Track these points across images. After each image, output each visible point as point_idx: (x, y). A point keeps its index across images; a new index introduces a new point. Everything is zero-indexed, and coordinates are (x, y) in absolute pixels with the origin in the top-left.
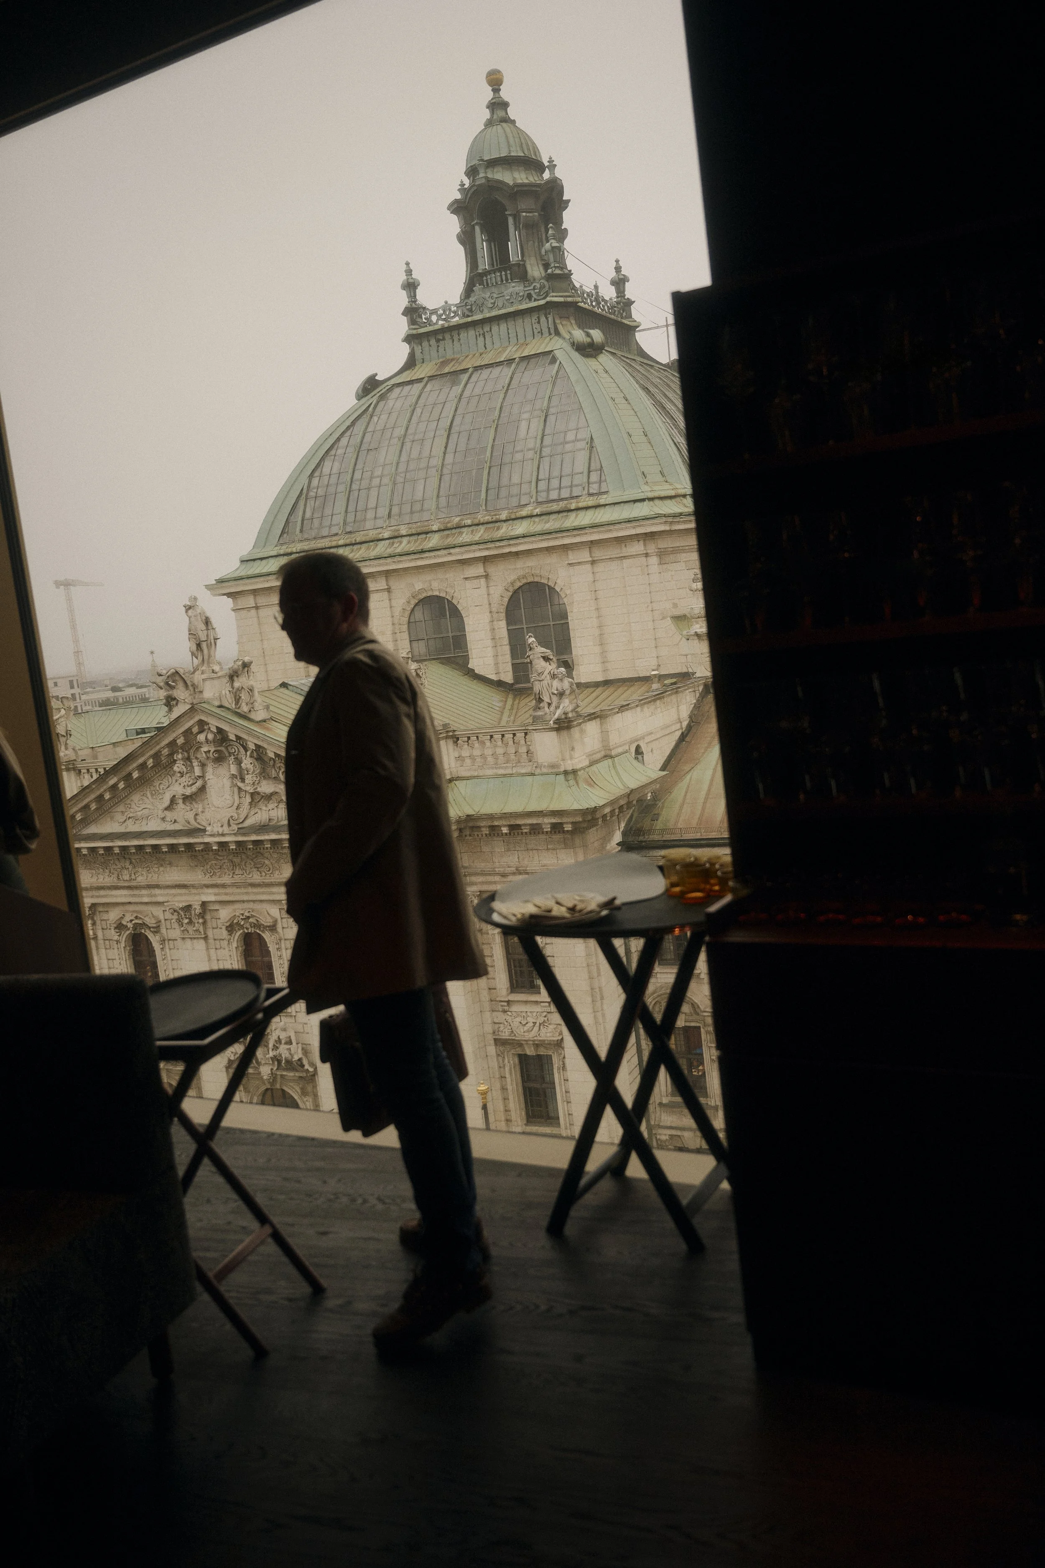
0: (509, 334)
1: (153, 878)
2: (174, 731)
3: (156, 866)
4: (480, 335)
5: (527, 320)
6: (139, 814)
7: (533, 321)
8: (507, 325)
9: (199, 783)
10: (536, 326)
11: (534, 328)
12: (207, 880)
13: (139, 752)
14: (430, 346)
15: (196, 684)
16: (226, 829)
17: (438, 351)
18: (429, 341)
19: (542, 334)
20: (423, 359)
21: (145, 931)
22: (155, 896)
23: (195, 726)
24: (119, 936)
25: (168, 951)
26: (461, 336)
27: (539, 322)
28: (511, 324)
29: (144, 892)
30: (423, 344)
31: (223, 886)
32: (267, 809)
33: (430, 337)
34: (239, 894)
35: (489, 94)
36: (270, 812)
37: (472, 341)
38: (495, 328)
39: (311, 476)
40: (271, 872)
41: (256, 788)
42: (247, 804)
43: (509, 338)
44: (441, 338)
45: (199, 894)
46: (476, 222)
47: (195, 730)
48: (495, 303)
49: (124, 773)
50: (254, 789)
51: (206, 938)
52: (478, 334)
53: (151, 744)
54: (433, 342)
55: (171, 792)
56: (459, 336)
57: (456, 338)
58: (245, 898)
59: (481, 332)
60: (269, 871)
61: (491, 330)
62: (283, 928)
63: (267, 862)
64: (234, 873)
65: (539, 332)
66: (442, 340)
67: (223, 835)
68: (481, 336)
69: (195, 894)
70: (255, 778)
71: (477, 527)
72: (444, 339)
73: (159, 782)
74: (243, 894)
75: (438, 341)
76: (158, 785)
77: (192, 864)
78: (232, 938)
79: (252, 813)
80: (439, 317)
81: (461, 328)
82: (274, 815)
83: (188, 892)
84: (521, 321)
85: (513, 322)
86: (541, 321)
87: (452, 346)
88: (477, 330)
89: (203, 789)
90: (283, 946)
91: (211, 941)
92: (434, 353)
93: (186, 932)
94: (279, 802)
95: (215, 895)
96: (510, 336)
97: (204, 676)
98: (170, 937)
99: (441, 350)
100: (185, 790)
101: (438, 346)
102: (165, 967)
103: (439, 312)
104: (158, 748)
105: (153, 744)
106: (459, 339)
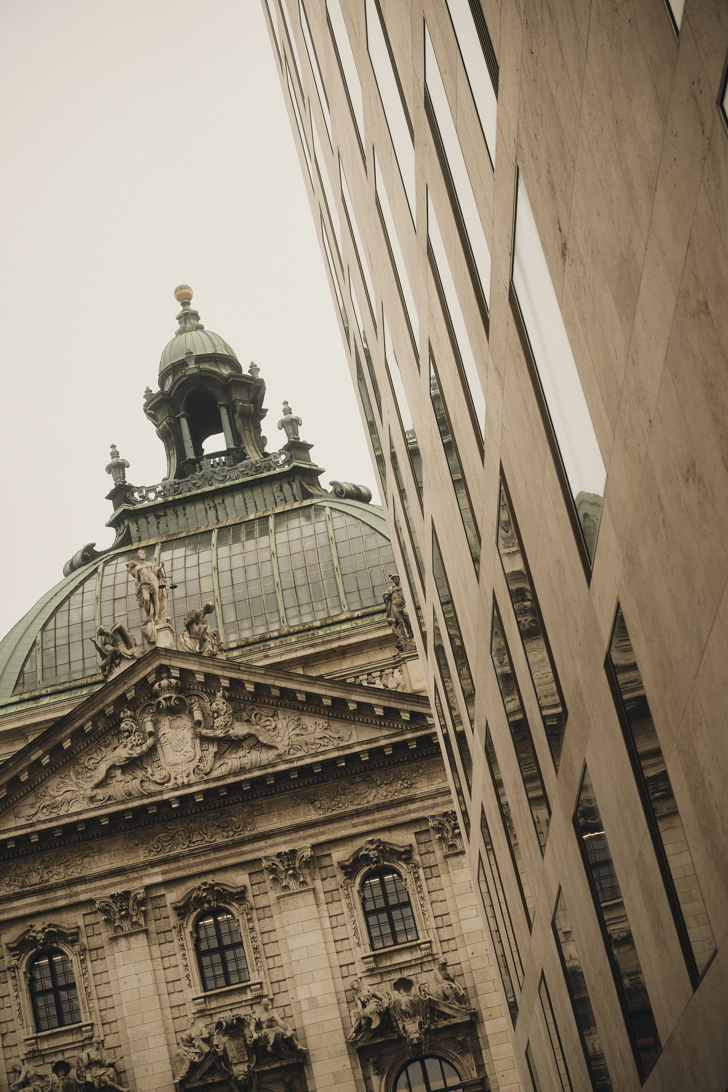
0: (246, 504)
1: (75, 873)
2: (125, 683)
3: (79, 858)
4: (210, 508)
5: (267, 490)
6: (59, 799)
7: (275, 489)
8: (244, 496)
9: (150, 741)
10: (279, 493)
11: (276, 496)
12: (152, 857)
13: (79, 713)
14: (148, 523)
15: (150, 634)
16: (193, 778)
17: (158, 528)
18: (146, 518)
19: (286, 501)
20: (140, 537)
21: (58, 945)
22: (77, 894)
23: (151, 675)
24: (18, 960)
25: (89, 963)
26: (187, 510)
27: (281, 490)
28: (248, 494)
29: (61, 893)
30: (139, 522)
31: (176, 859)
32: (238, 757)
33: (147, 515)
34: (197, 865)
35: (179, 309)
36: (241, 759)
37: (201, 515)
38: (228, 500)
39: (43, 629)
40: (241, 828)
41: (228, 731)
42: (212, 755)
43: (247, 508)
44: (163, 514)
45: (141, 878)
46: (182, 413)
47: (151, 679)
48: (226, 476)
49: (53, 743)
50: (226, 732)
51: (146, 932)
52: (208, 507)
53: (95, 701)
54: (152, 519)
55: (108, 762)
56: (184, 510)
57: (180, 512)
58: (206, 868)
59: (212, 505)
60: (237, 828)
61: (223, 502)
62: (254, 896)
63: (234, 819)
64: (190, 841)
65: (282, 500)
66: (163, 516)
67: (190, 785)
68: (212, 508)
69: (134, 879)
70: (228, 719)
71: (285, 638)
72: (165, 515)
73: (88, 757)
74: (202, 863)
75: (158, 517)
76: (87, 760)
77: (130, 845)
78: (185, 923)
79: (217, 765)
80: (158, 494)
81: (187, 502)
82: (246, 761)
83: (125, 878)
84: (260, 491)
85: (251, 493)
86: (284, 489)
87: (176, 521)
88: (206, 503)
89: (153, 750)
90: (255, 916)
91: (154, 936)
92: (153, 529)
93: (120, 930)
94: (251, 749)
95: (163, 873)
96: (247, 506)
97: (158, 627)
98: (92, 945)
99: (162, 526)
100: (131, 752)
101: (158, 523)
102: (86, 983)
103: (157, 490)
104: (101, 706)
105: (98, 701)
106: (185, 514)
